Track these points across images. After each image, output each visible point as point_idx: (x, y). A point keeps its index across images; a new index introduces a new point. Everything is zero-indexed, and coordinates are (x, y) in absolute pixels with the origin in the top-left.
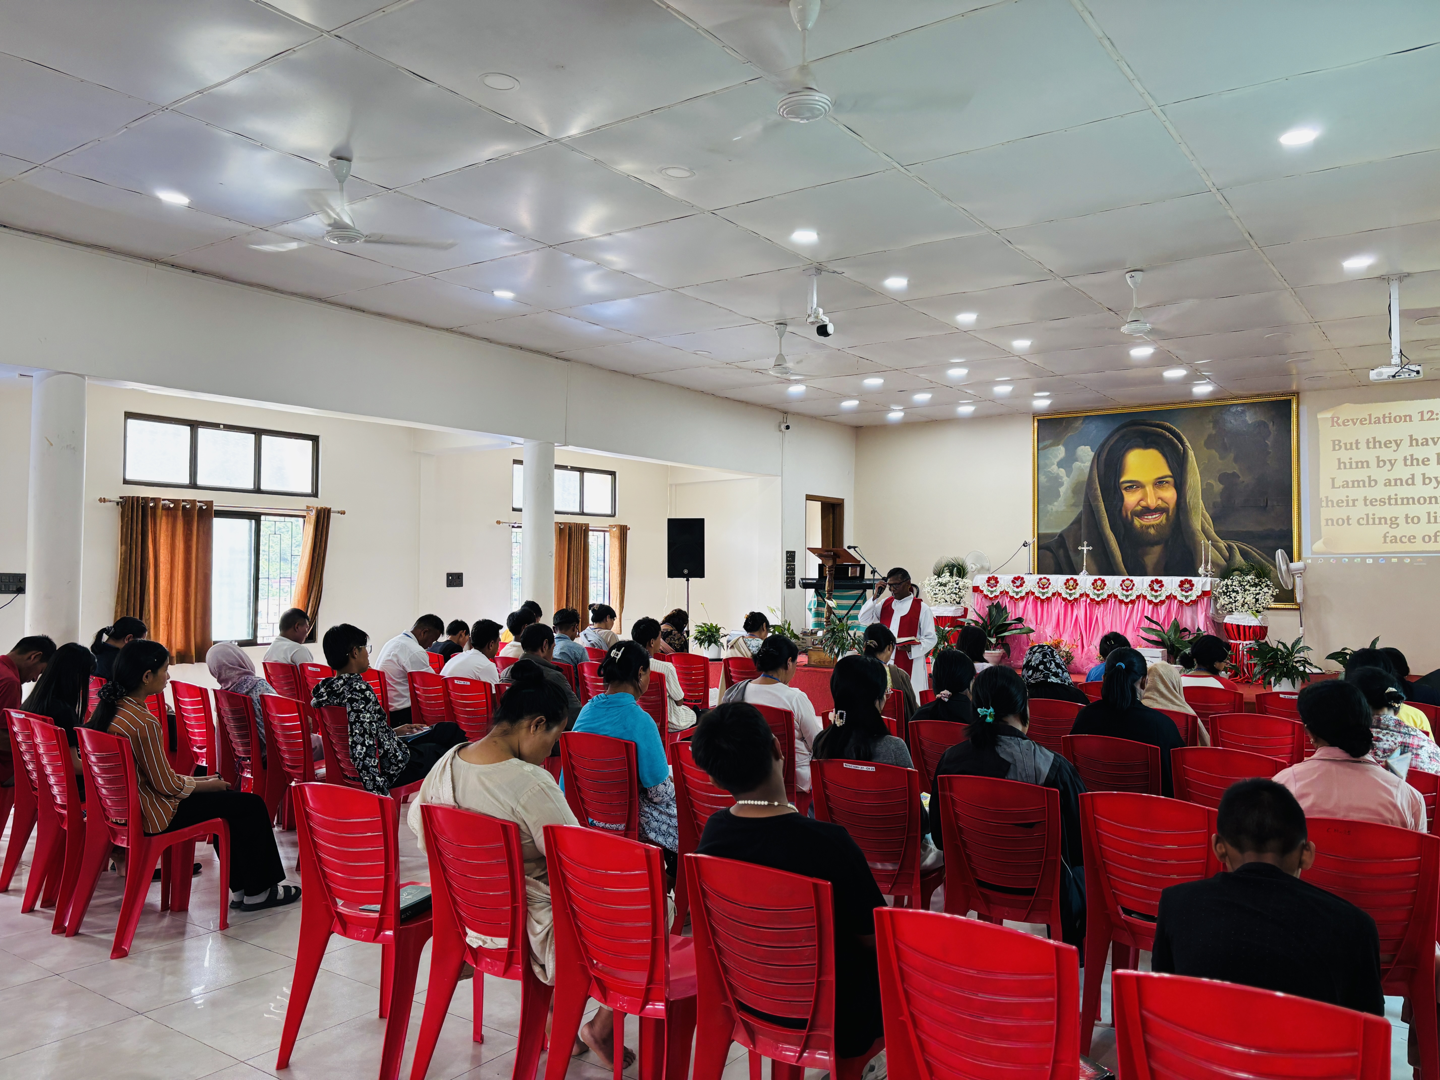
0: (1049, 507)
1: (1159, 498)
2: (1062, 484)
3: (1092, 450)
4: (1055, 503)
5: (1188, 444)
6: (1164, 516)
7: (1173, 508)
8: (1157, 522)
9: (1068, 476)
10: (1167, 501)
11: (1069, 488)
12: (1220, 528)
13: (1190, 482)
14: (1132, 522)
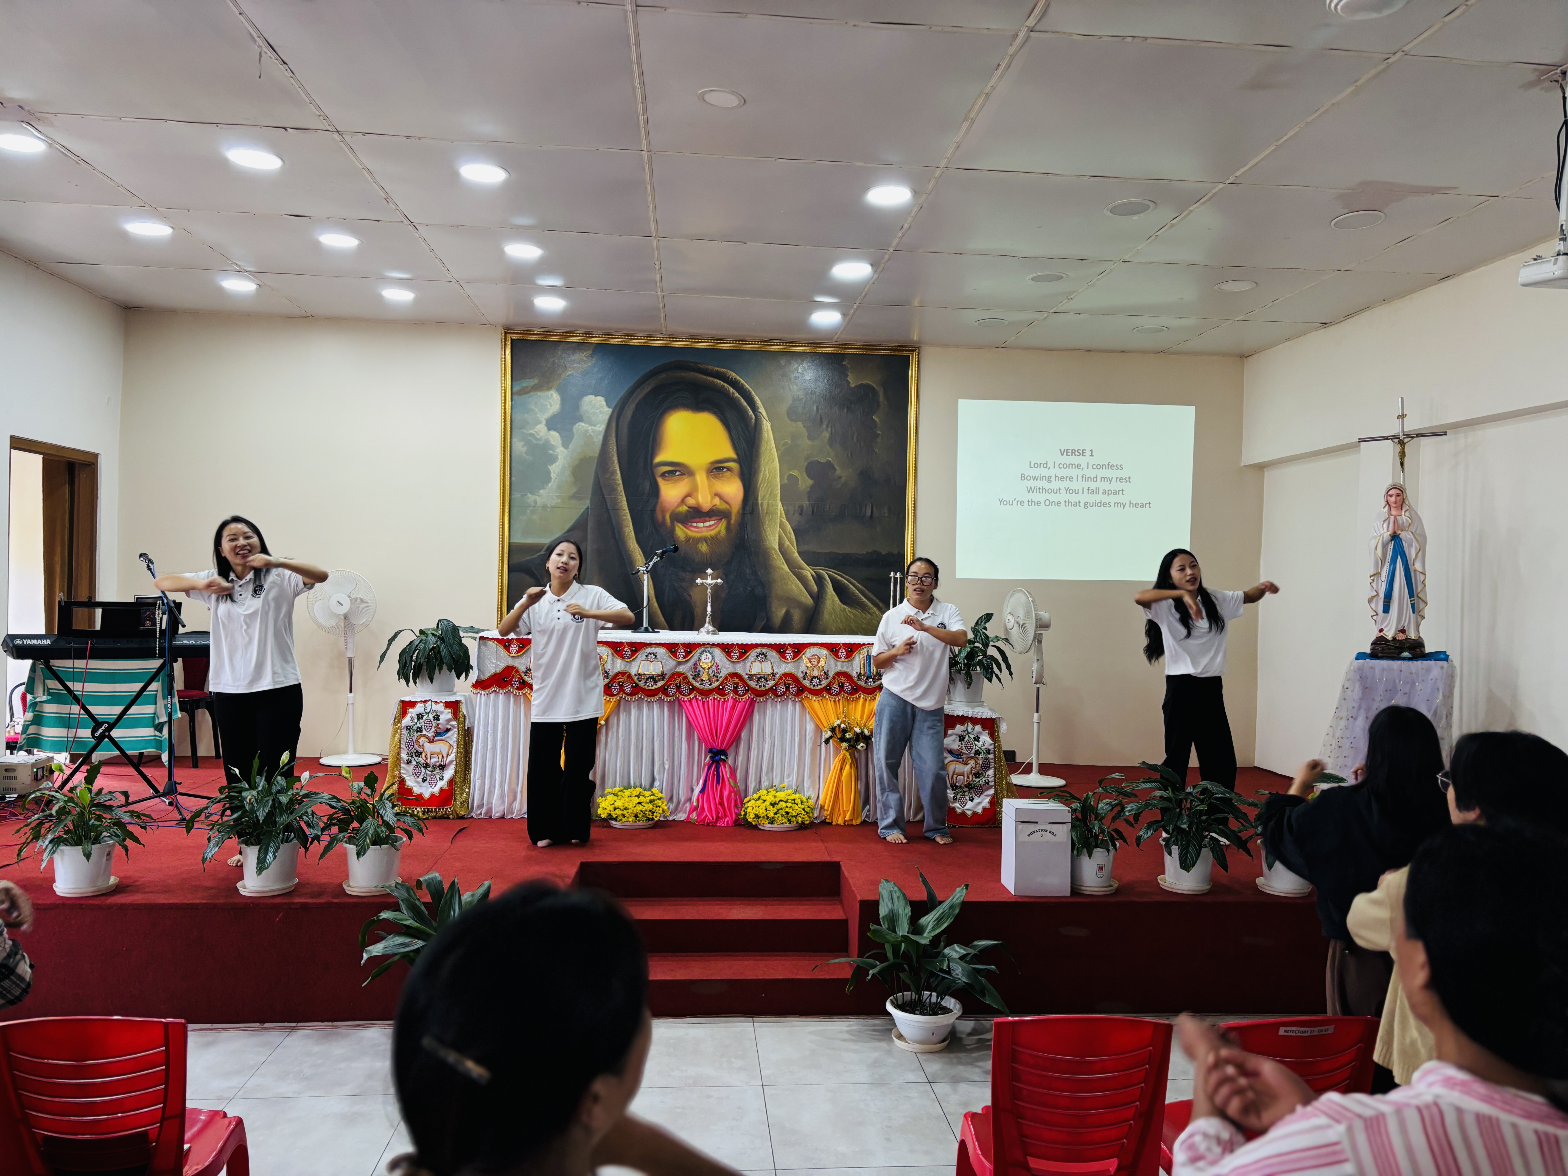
0: (531, 498)
1: (717, 495)
2: (553, 459)
4: (542, 491)
5: (762, 410)
6: (723, 524)
7: (738, 512)
9: (565, 445)
10: (728, 500)
11: (567, 466)
12: (805, 548)
13: (765, 471)
14: (672, 531)
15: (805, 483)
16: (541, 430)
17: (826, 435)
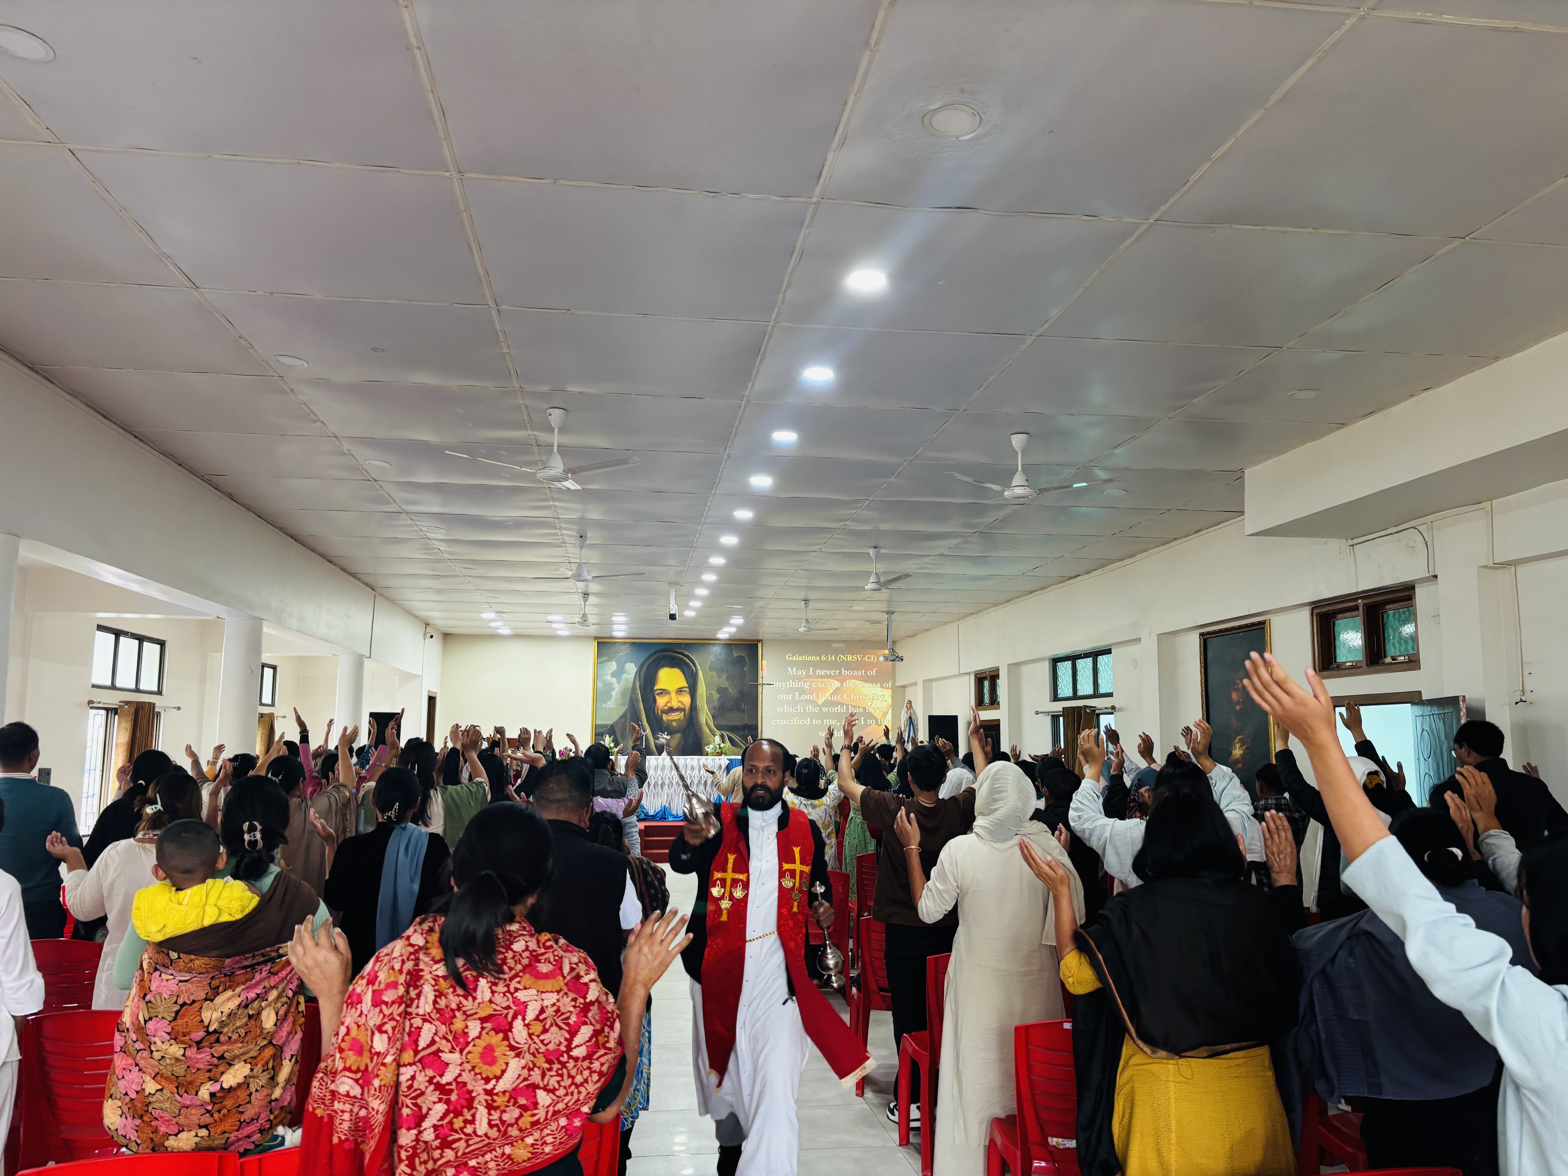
1: (680, 702)
2: (613, 689)
3: (636, 666)
4: (609, 702)
5: (698, 667)
6: (683, 713)
7: (689, 709)
8: (678, 718)
9: (618, 683)
10: (684, 704)
11: (619, 692)
12: (717, 723)
13: (700, 691)
14: (661, 718)
15: (716, 696)
16: (609, 677)
17: (725, 676)
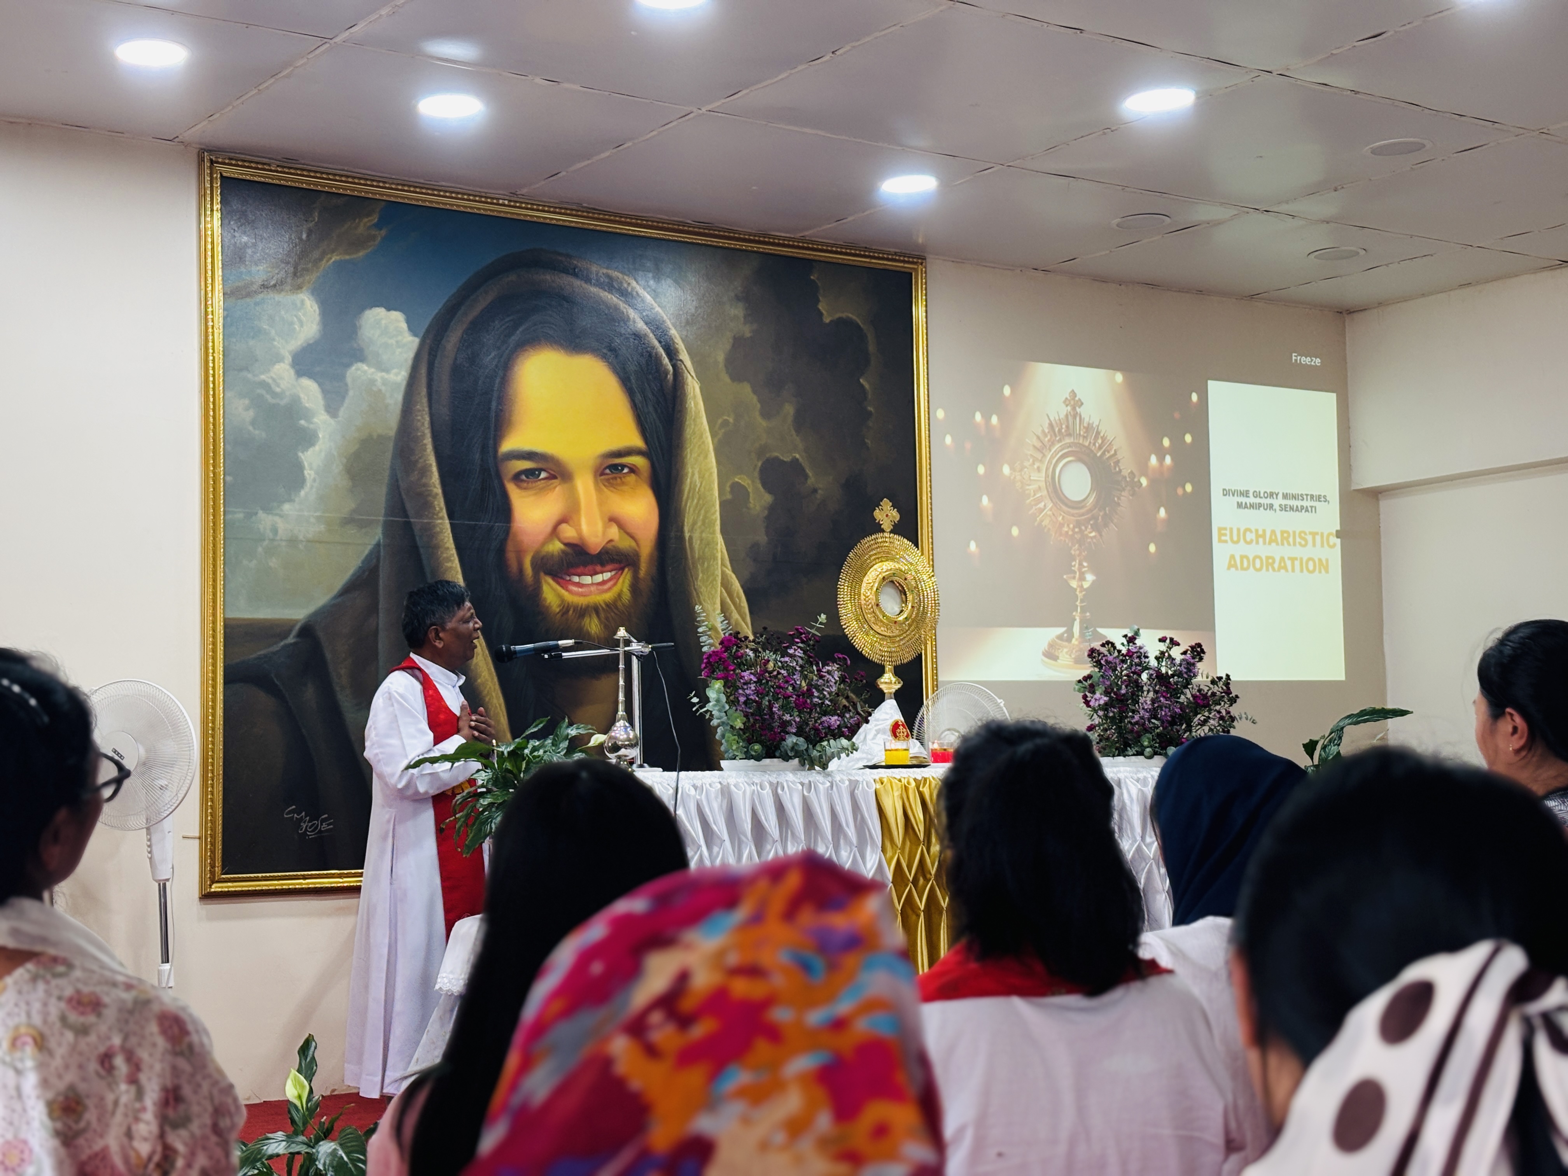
0: (265, 521)
1: (613, 520)
3: (412, 329)
4: (287, 507)
5: (684, 356)
6: (626, 577)
7: (651, 556)
8: (608, 596)
10: (631, 530)
11: (335, 453)
13: (693, 475)
14: (537, 592)
15: (760, 499)
16: (282, 375)
